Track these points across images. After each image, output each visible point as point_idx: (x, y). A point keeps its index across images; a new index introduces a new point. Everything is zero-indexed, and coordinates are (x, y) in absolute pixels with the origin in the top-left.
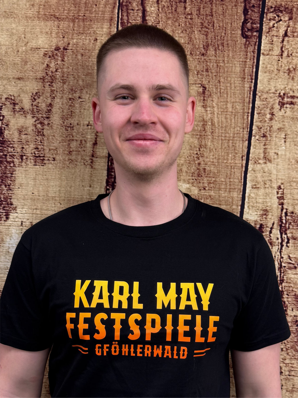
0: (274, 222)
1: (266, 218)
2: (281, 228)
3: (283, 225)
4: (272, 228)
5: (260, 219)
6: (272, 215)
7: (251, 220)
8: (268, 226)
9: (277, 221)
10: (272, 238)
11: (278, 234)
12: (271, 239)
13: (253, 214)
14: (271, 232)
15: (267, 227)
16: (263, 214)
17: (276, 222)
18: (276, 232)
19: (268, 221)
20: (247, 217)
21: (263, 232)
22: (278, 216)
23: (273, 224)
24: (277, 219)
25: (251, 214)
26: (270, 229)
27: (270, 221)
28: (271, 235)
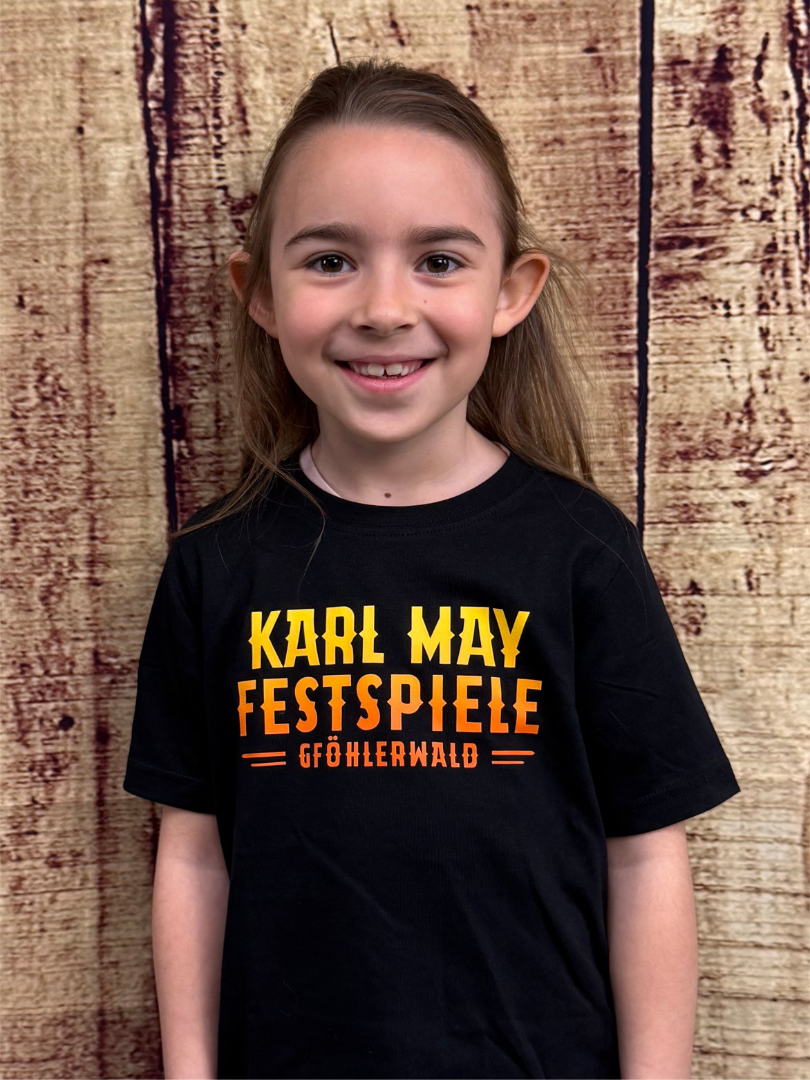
0: (767, 34)
1: (737, 24)
2: (793, 56)
3: (801, 42)
4: (761, 59)
5: (717, 29)
6: (759, 10)
7: (685, 36)
8: (746, 50)
9: (779, 30)
10: (765, 95)
11: (786, 79)
12: (762, 100)
13: (690, 11)
14: (758, 74)
15: (744, 55)
16: (724, 10)
17: (775, 34)
18: (778, 72)
19: (745, 32)
20: (667, 27)
21: (730, 77)
22: (779, 10)
23: (765, 42)
24: (779, 24)
25: (681, 15)
26: (754, 63)
27: (751, 33)
28: (761, 83)
